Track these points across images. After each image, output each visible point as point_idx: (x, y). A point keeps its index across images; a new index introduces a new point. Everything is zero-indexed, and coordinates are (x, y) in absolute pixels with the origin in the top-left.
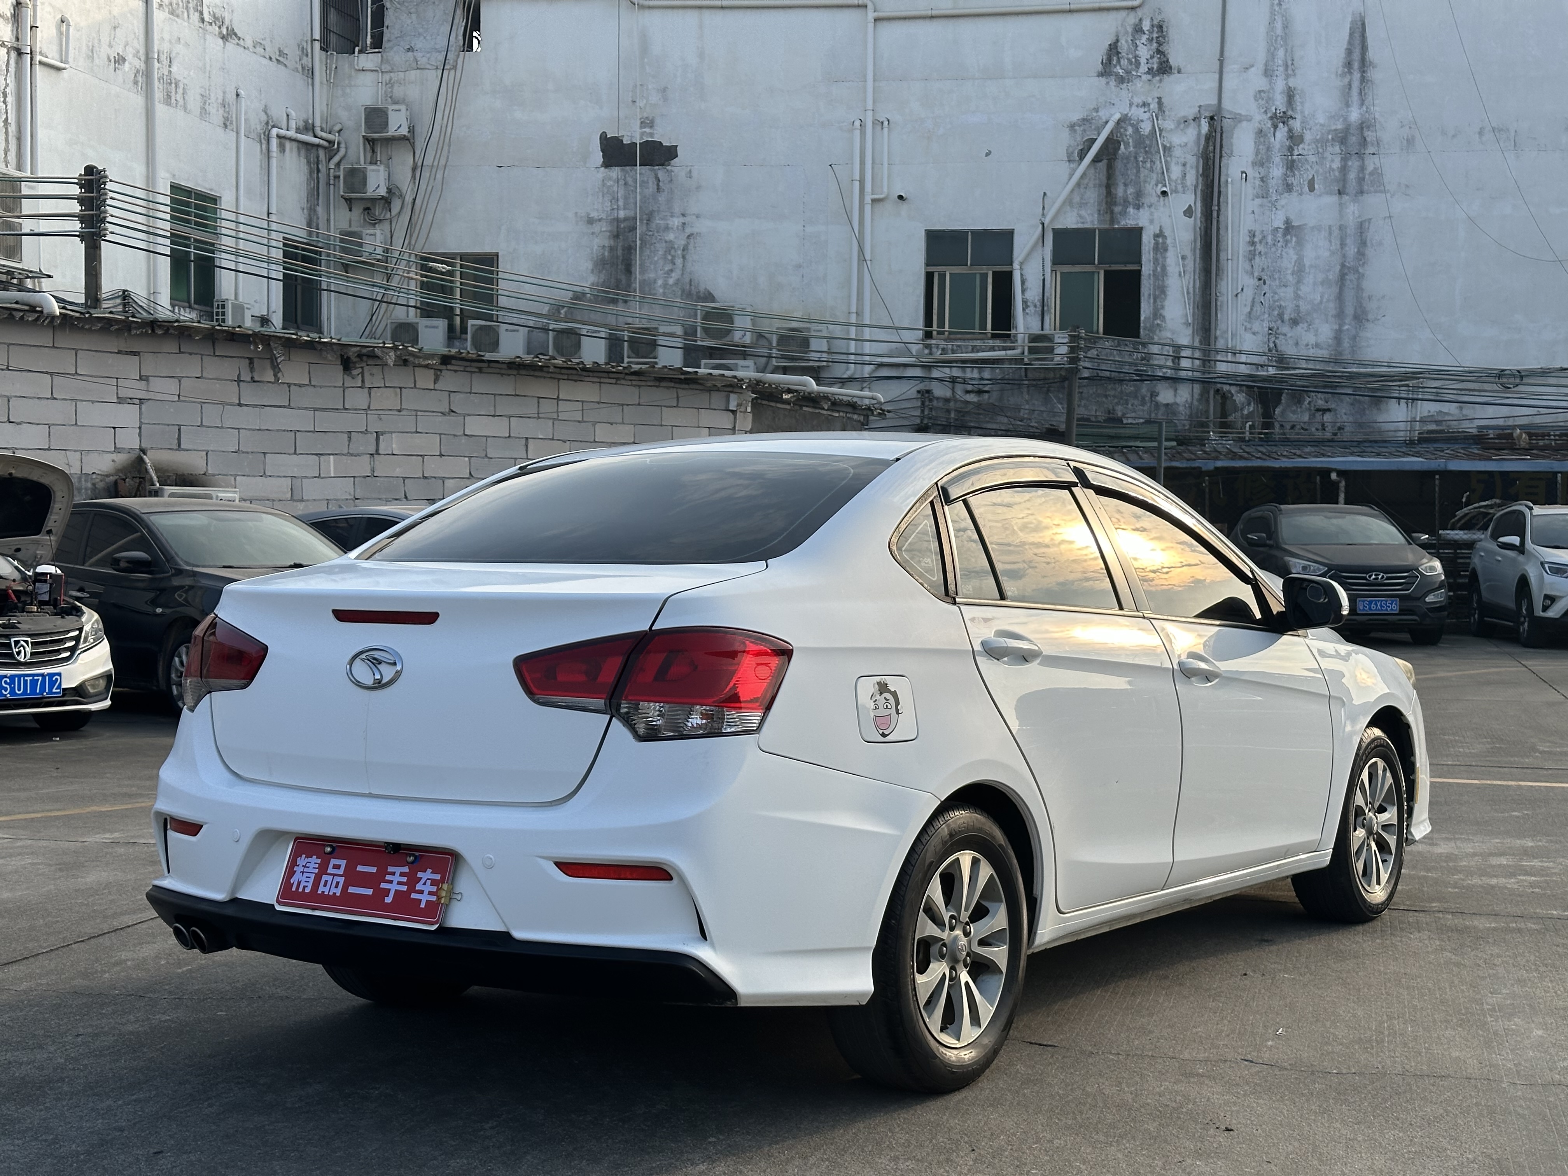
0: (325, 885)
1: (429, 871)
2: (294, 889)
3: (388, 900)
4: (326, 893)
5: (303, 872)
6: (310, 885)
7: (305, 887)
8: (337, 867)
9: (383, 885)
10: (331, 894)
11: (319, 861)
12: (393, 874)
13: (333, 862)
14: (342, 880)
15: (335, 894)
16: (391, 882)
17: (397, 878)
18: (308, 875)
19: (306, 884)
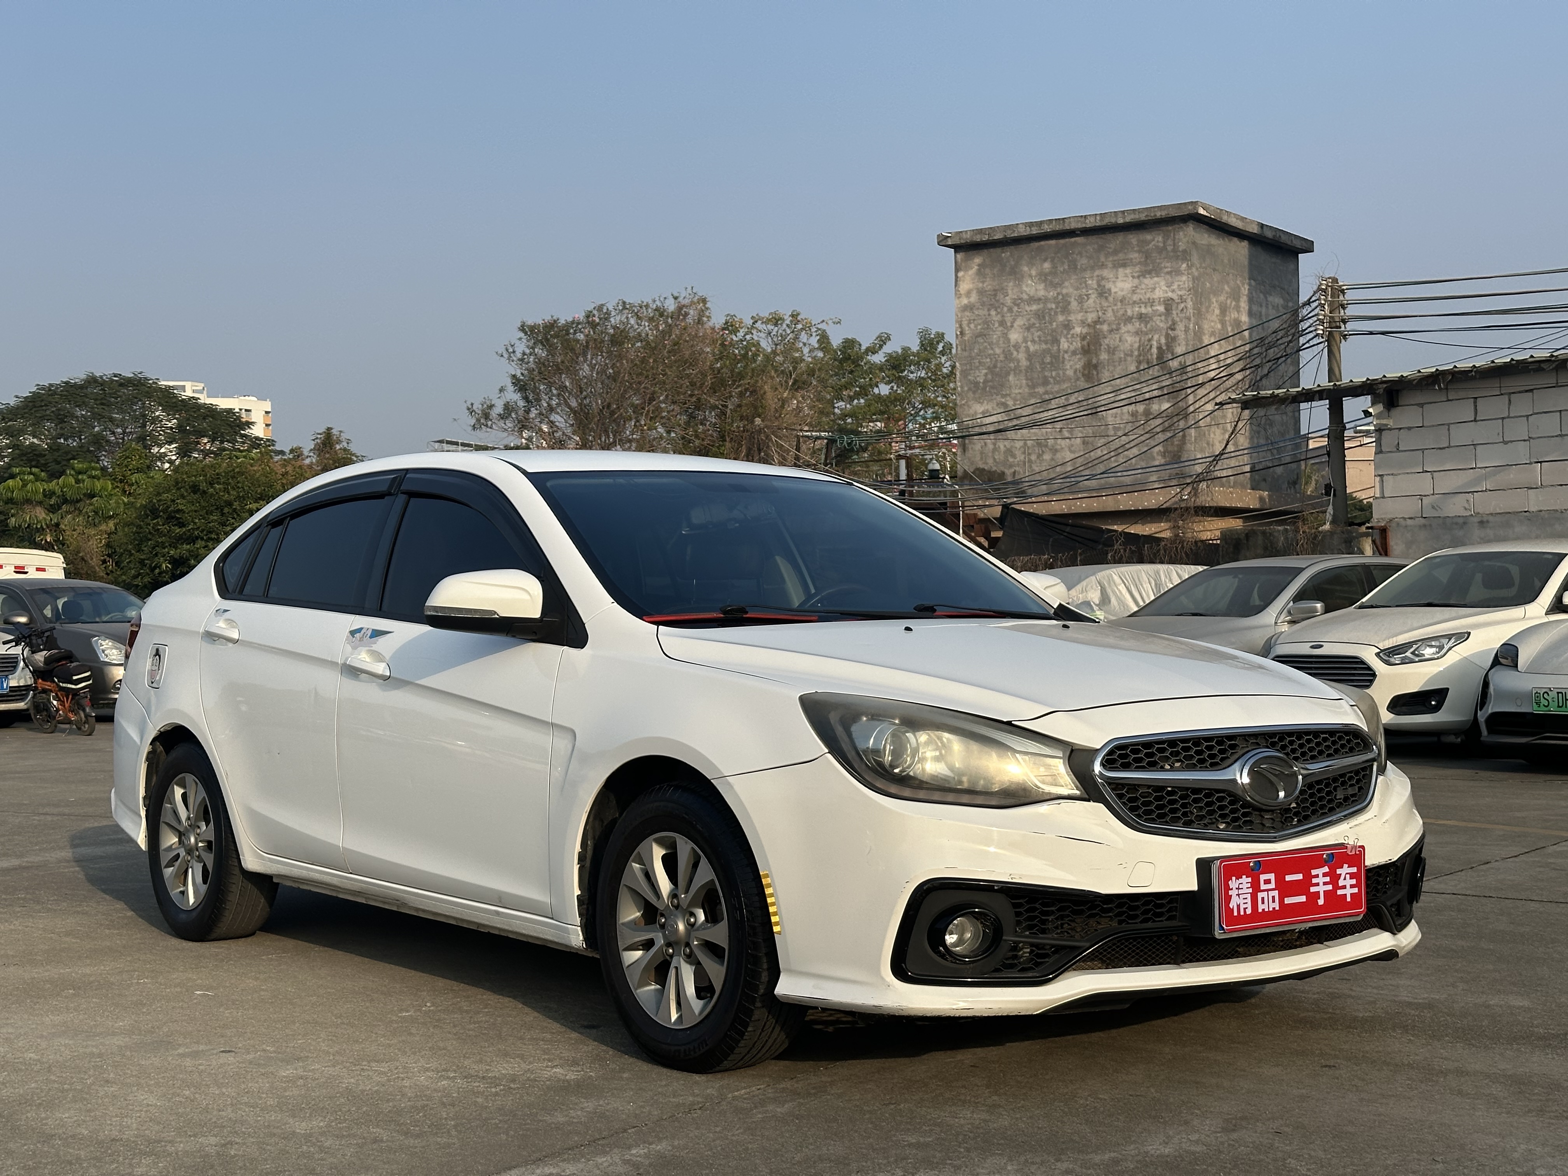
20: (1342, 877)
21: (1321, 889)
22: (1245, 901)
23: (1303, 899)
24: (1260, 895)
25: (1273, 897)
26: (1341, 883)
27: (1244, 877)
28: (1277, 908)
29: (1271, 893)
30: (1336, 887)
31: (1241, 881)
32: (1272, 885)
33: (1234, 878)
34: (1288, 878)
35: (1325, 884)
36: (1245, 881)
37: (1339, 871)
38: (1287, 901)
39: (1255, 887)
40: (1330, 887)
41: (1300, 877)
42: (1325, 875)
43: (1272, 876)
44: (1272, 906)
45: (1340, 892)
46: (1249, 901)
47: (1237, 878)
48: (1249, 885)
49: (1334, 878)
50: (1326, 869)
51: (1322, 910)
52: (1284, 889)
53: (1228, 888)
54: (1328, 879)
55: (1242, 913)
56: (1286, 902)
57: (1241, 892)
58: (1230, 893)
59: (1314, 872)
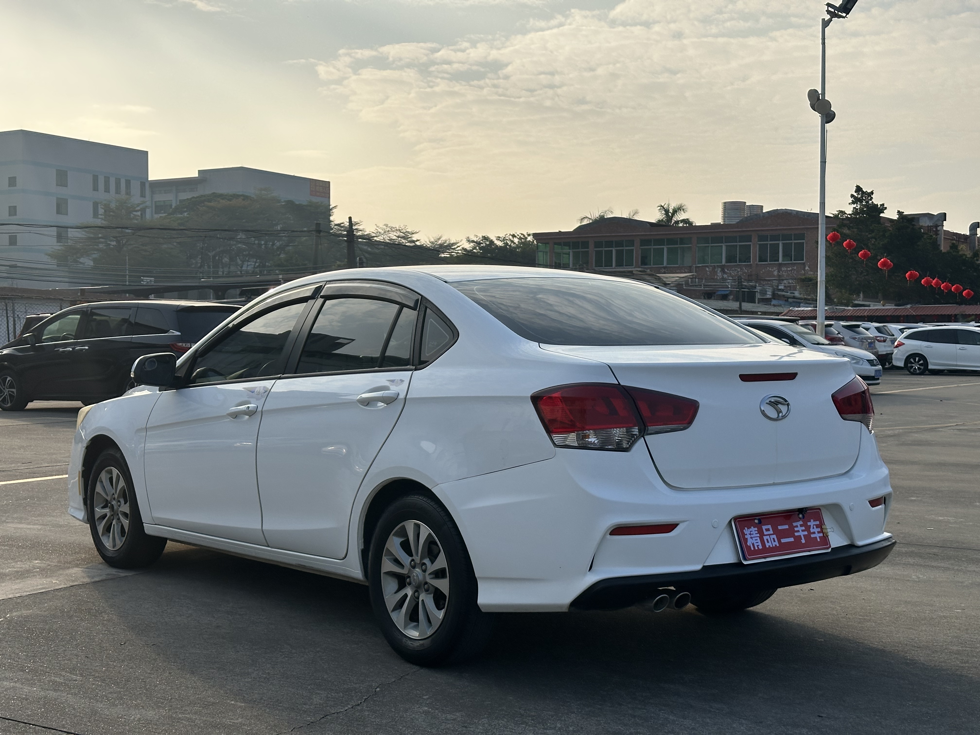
0: (768, 542)
1: (812, 520)
2: (752, 549)
3: (803, 541)
4: (771, 546)
5: (752, 538)
6: (760, 544)
7: (758, 546)
8: (768, 530)
9: (796, 534)
10: (774, 546)
11: (756, 529)
12: (797, 527)
13: (764, 528)
14: (774, 536)
15: (776, 545)
16: (798, 531)
17: (800, 529)
18: (756, 538)
19: (758, 544)
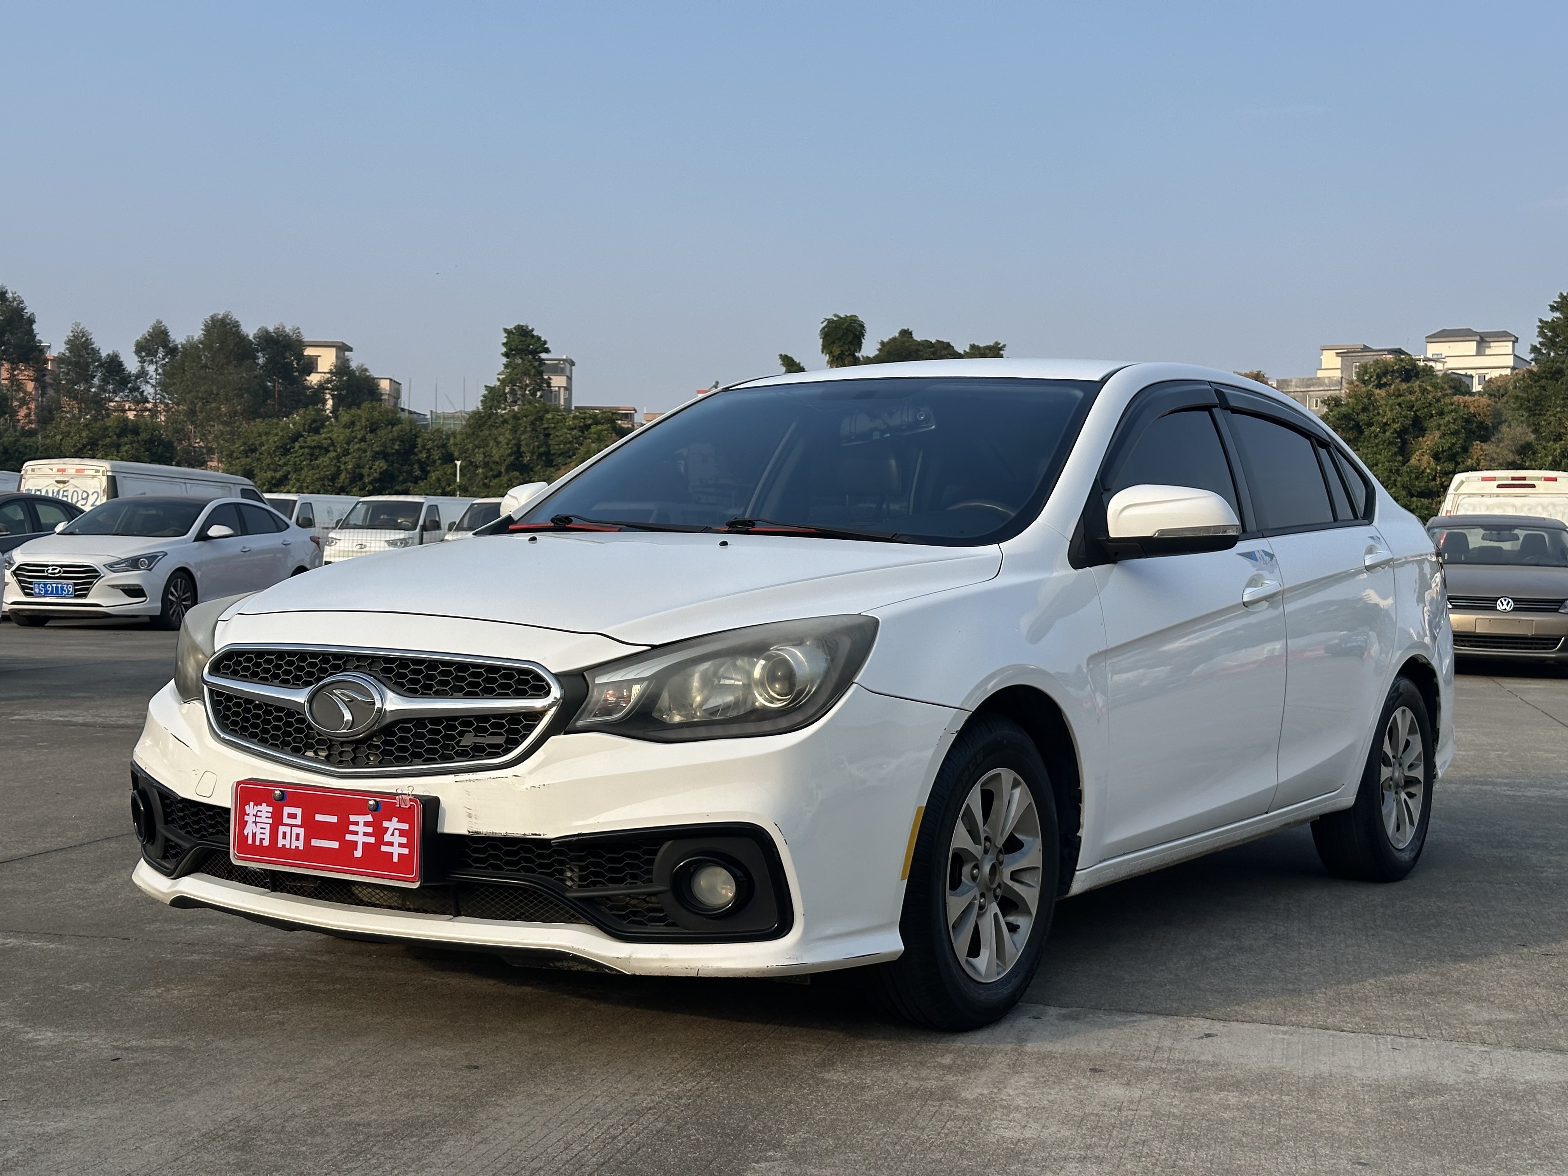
20: (390, 832)
21: (360, 839)
22: (263, 831)
23: (335, 845)
24: (282, 829)
25: (298, 835)
26: (387, 838)
27: (264, 805)
28: (301, 848)
29: (296, 830)
30: (380, 841)
31: (259, 808)
32: (298, 821)
33: (252, 804)
34: (319, 817)
35: (366, 834)
36: (265, 810)
37: (386, 824)
38: (315, 842)
39: (277, 820)
40: (372, 840)
41: (334, 819)
42: (366, 824)
43: (298, 811)
44: (295, 844)
45: (384, 848)
46: (267, 831)
47: (256, 804)
48: (269, 815)
49: (379, 832)
50: (369, 818)
51: (358, 862)
52: (312, 829)
53: (243, 813)
54: (370, 830)
55: (258, 843)
56: (312, 844)
57: (258, 819)
58: (246, 818)
59: (353, 818)
